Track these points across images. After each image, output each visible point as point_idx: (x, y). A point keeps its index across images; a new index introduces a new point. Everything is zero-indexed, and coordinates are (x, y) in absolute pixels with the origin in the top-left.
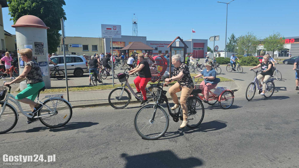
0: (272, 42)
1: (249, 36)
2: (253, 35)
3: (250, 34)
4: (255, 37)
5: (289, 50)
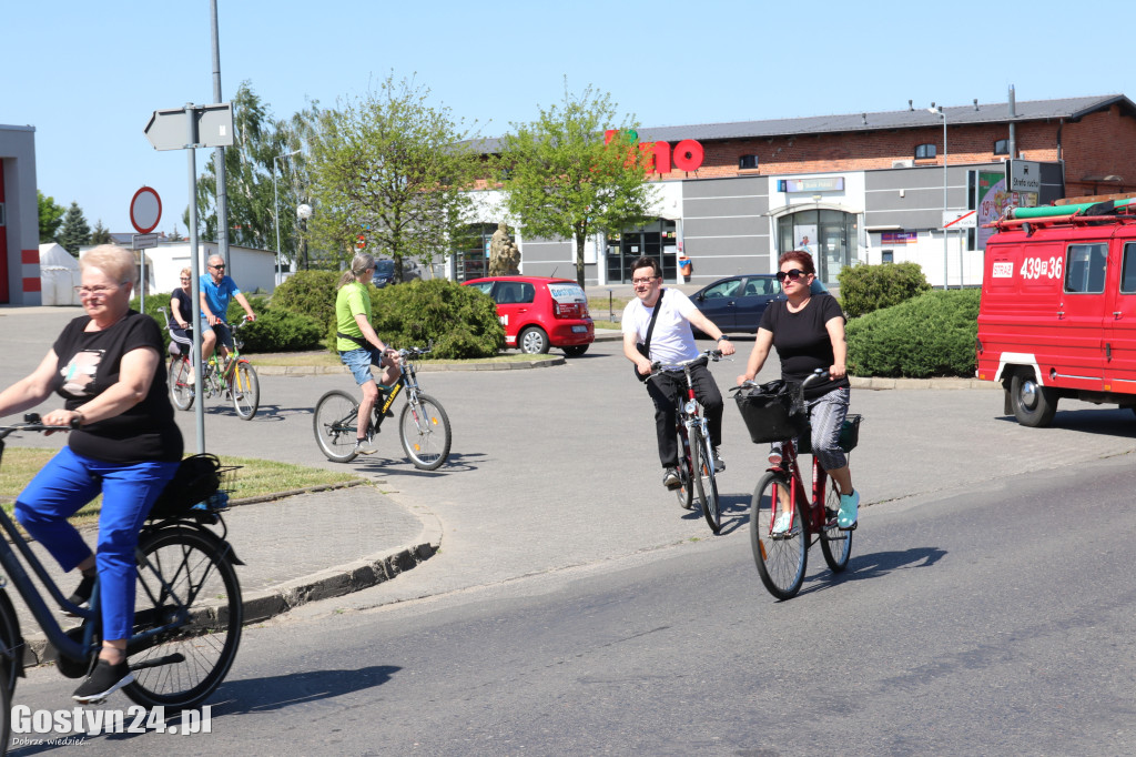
0: (564, 166)
1: (395, 108)
2: (426, 104)
3: (398, 95)
4: (438, 121)
5: (671, 224)
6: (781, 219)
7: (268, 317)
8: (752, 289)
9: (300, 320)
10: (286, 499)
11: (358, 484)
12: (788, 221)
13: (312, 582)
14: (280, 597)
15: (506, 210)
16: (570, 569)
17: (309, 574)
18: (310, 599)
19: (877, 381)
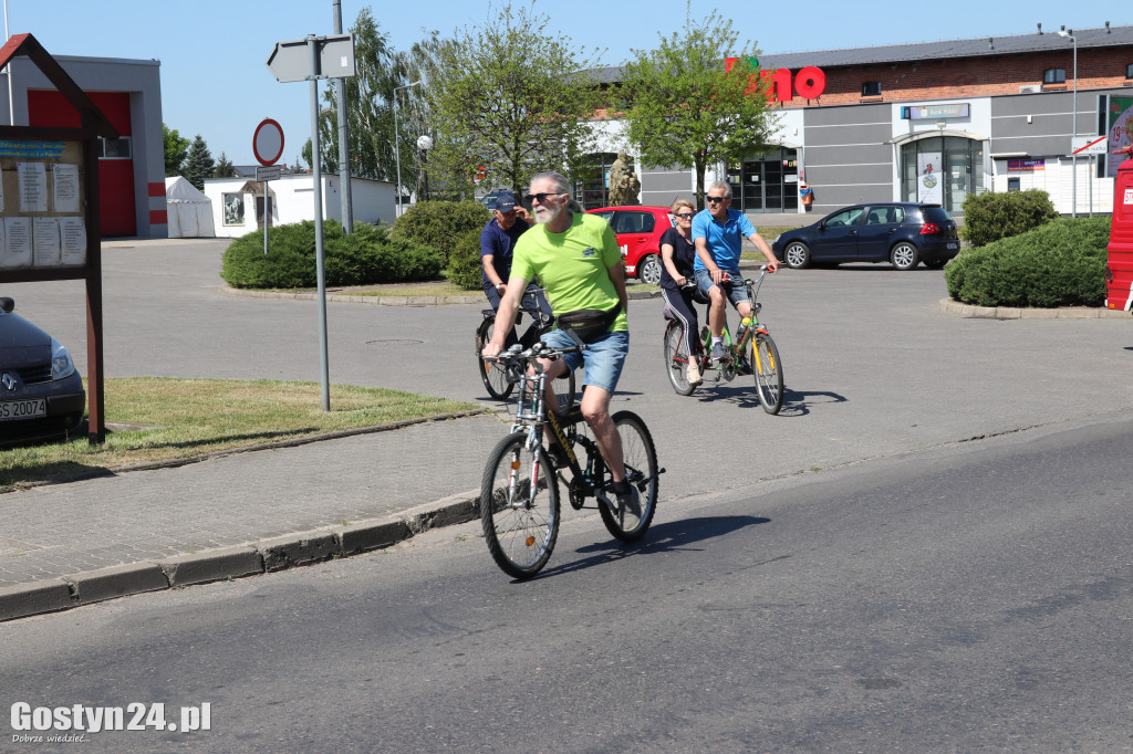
5: (792, 152)
6: (903, 147)
7: (389, 248)
8: (874, 217)
9: (421, 251)
10: (409, 427)
11: (479, 413)
12: (912, 149)
13: (435, 509)
14: (403, 524)
15: (625, 140)
16: (691, 498)
17: (431, 501)
18: (433, 526)
19: (1002, 311)
